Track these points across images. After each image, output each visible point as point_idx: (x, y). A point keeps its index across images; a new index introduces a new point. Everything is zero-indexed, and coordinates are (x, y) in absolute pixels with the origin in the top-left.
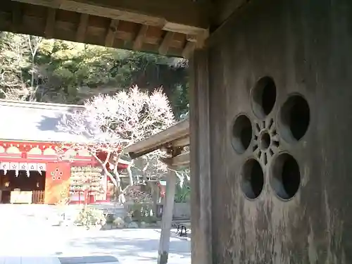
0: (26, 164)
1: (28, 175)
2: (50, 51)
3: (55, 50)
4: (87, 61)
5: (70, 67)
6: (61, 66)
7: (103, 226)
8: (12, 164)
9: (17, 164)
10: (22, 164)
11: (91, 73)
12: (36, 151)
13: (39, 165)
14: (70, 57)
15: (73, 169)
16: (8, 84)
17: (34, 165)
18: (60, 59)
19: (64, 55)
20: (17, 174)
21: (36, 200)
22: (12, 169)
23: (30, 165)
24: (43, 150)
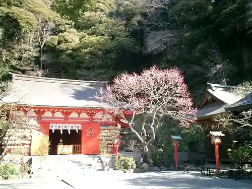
0: (67, 125)
1: (69, 132)
2: (56, 44)
3: (59, 43)
4: (84, 50)
5: (70, 55)
6: (64, 54)
7: (134, 170)
8: (58, 125)
9: (61, 125)
10: (64, 125)
11: (87, 59)
12: (74, 115)
13: (77, 125)
14: (71, 48)
15: (101, 128)
16: (25, 68)
17: (73, 125)
18: (63, 50)
19: (66, 47)
20: (62, 132)
21: (75, 152)
22: (58, 128)
23: (71, 125)
24: (79, 114)
